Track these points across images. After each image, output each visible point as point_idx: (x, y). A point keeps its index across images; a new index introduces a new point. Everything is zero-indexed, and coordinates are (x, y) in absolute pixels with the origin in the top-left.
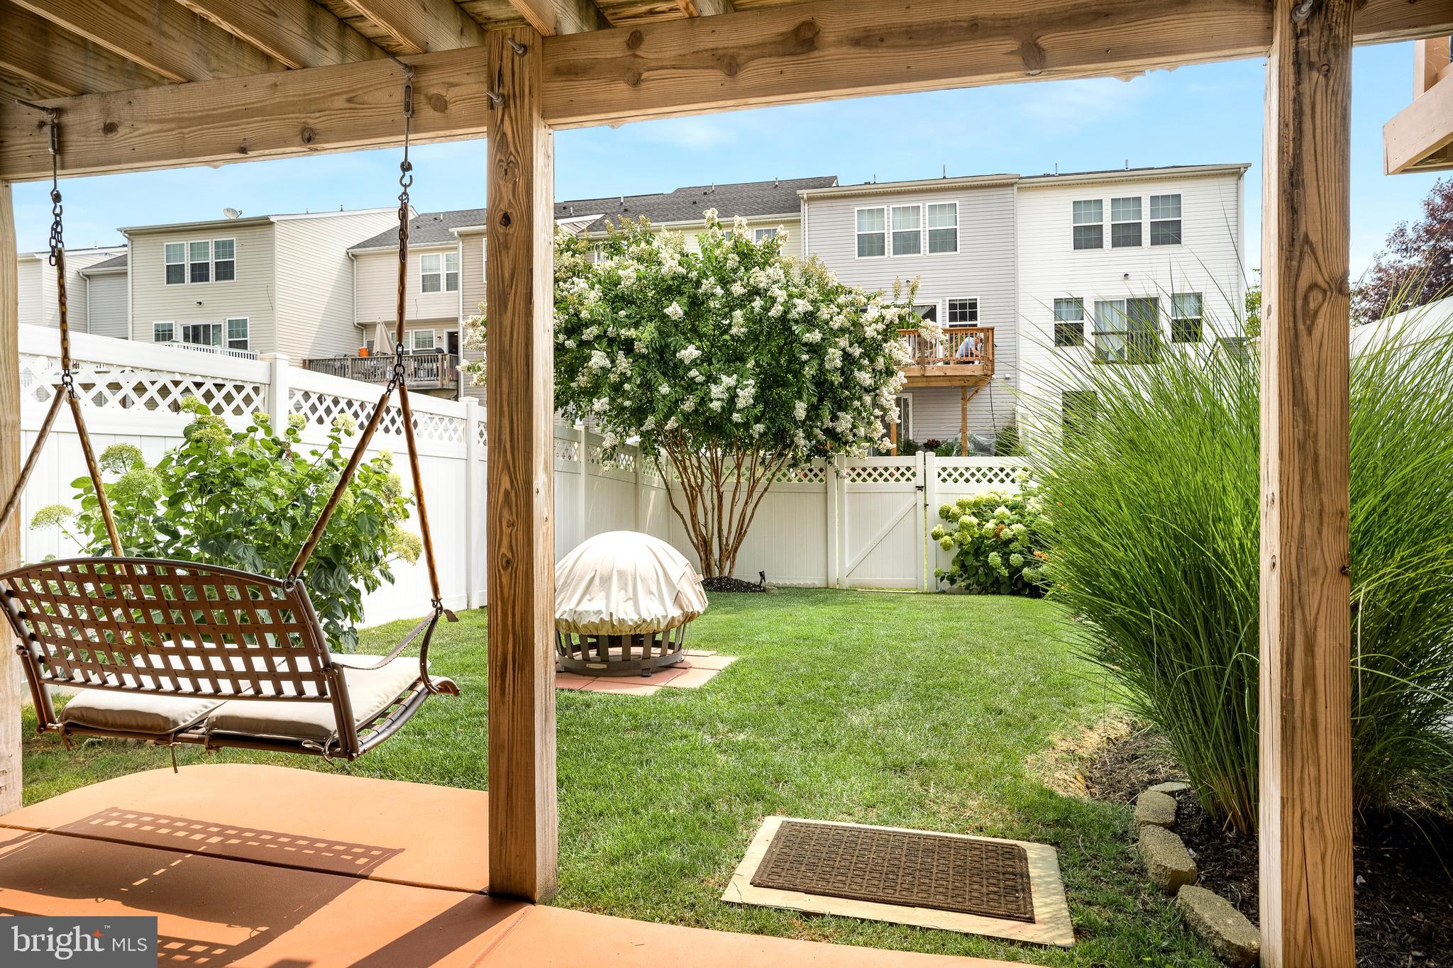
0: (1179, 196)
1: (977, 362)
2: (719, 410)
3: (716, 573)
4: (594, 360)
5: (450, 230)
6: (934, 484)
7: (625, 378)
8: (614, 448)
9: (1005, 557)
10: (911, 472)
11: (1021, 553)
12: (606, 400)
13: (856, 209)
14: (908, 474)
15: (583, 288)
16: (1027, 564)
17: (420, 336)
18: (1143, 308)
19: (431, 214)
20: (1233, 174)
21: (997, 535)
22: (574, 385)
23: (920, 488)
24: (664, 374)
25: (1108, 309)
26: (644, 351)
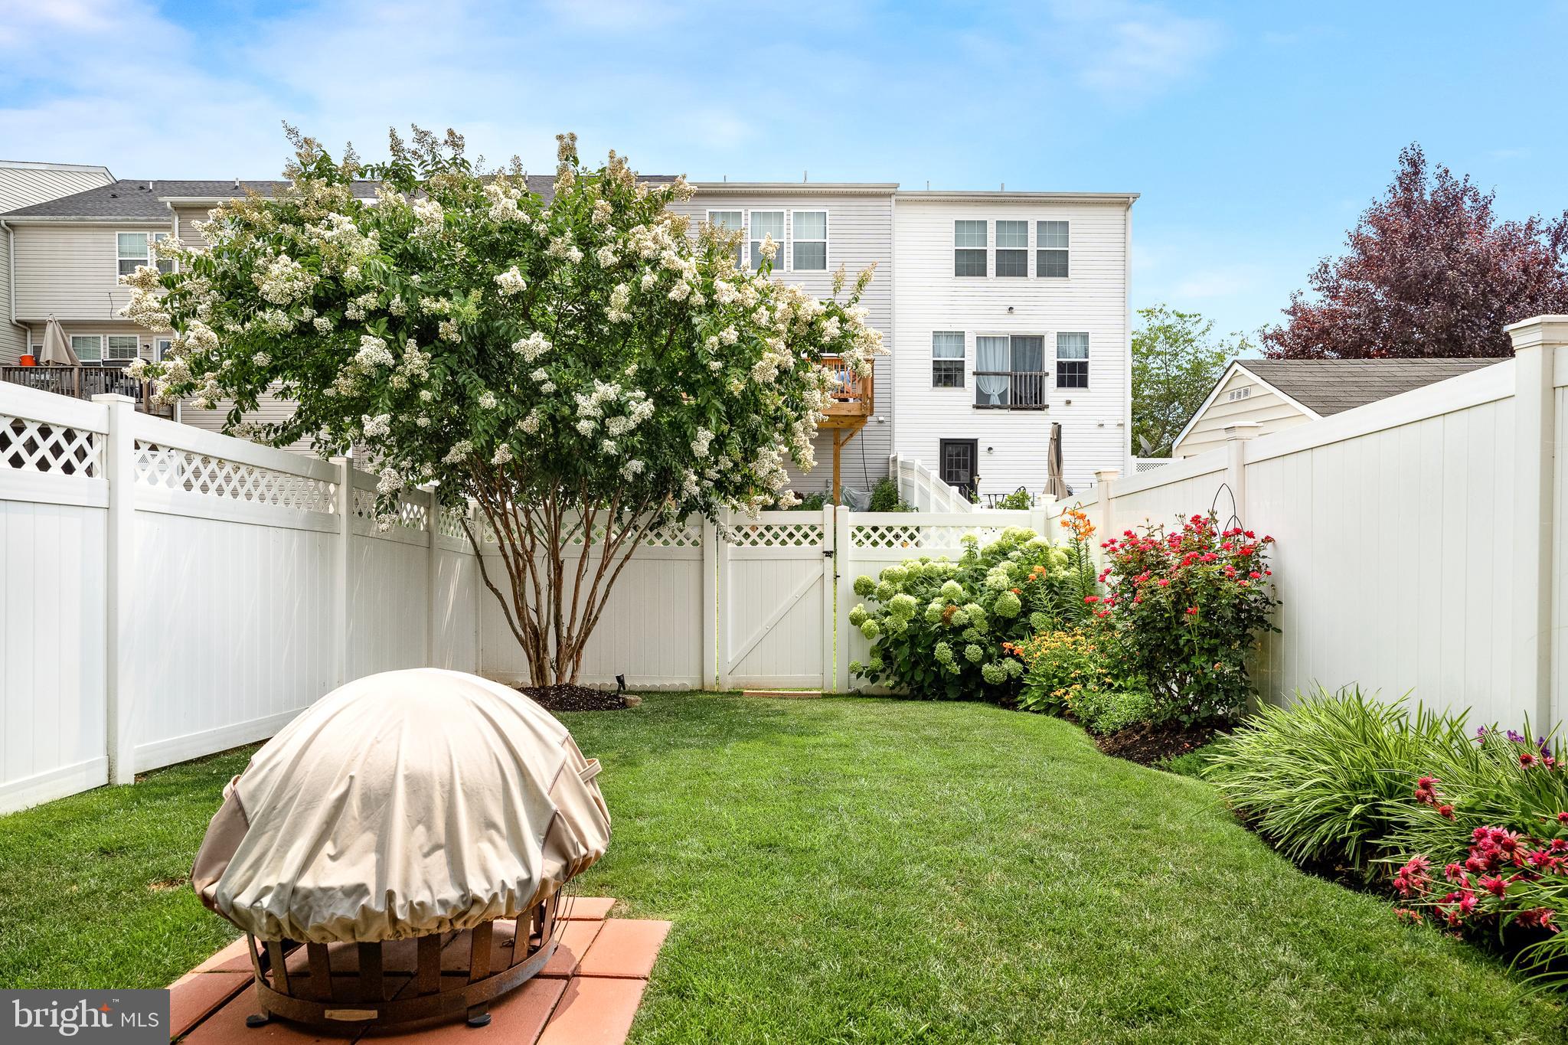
0: (1067, 223)
1: (851, 400)
2: (590, 435)
3: (552, 679)
4: (364, 351)
5: (161, 199)
6: (848, 548)
7: (416, 384)
8: (395, 494)
9: (958, 647)
10: (817, 532)
11: (979, 643)
12: (384, 418)
13: (708, 211)
14: (813, 535)
15: (347, 233)
16: (988, 658)
17: (117, 343)
18: (1028, 347)
19: (135, 182)
20: (1120, 204)
21: (946, 620)
22: (329, 392)
23: (828, 554)
24: (485, 377)
25: (990, 345)
26: (455, 337)
